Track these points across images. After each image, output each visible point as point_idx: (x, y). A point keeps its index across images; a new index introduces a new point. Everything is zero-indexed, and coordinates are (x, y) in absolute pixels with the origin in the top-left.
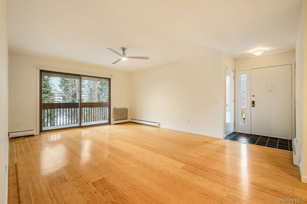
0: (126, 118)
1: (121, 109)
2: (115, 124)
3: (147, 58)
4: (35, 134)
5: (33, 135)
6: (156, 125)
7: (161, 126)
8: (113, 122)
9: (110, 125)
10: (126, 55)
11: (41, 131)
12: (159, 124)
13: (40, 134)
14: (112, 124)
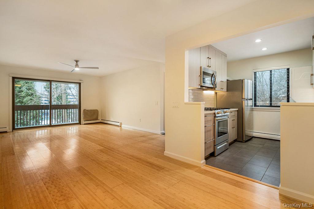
0: (97, 119)
1: (91, 110)
2: (84, 124)
3: (98, 68)
4: (8, 131)
5: (6, 132)
6: (118, 124)
7: (122, 126)
8: (83, 122)
9: (81, 124)
10: (79, 66)
11: (14, 129)
12: (121, 124)
13: (13, 131)
14: (82, 124)
